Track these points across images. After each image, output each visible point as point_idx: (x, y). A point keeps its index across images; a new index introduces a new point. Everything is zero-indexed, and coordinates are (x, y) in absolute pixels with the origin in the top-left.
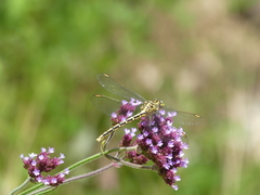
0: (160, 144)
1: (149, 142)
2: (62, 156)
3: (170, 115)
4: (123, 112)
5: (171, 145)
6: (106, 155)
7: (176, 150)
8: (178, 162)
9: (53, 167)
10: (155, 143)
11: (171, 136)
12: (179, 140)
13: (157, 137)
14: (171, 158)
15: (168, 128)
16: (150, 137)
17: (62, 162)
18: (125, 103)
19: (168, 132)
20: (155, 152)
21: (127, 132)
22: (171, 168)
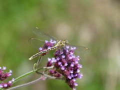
0: (66, 65)
1: (60, 63)
2: (11, 72)
3: (72, 49)
4: (46, 47)
5: (72, 66)
6: (37, 72)
7: (75, 69)
8: (76, 75)
9: (6, 78)
10: (63, 64)
11: (72, 61)
12: (77, 63)
13: (64, 61)
14: (72, 72)
15: (71, 56)
16: (60, 61)
17: (10, 75)
18: (47, 42)
19: (71, 58)
20: (63, 69)
21: (49, 60)
22: (72, 78)
